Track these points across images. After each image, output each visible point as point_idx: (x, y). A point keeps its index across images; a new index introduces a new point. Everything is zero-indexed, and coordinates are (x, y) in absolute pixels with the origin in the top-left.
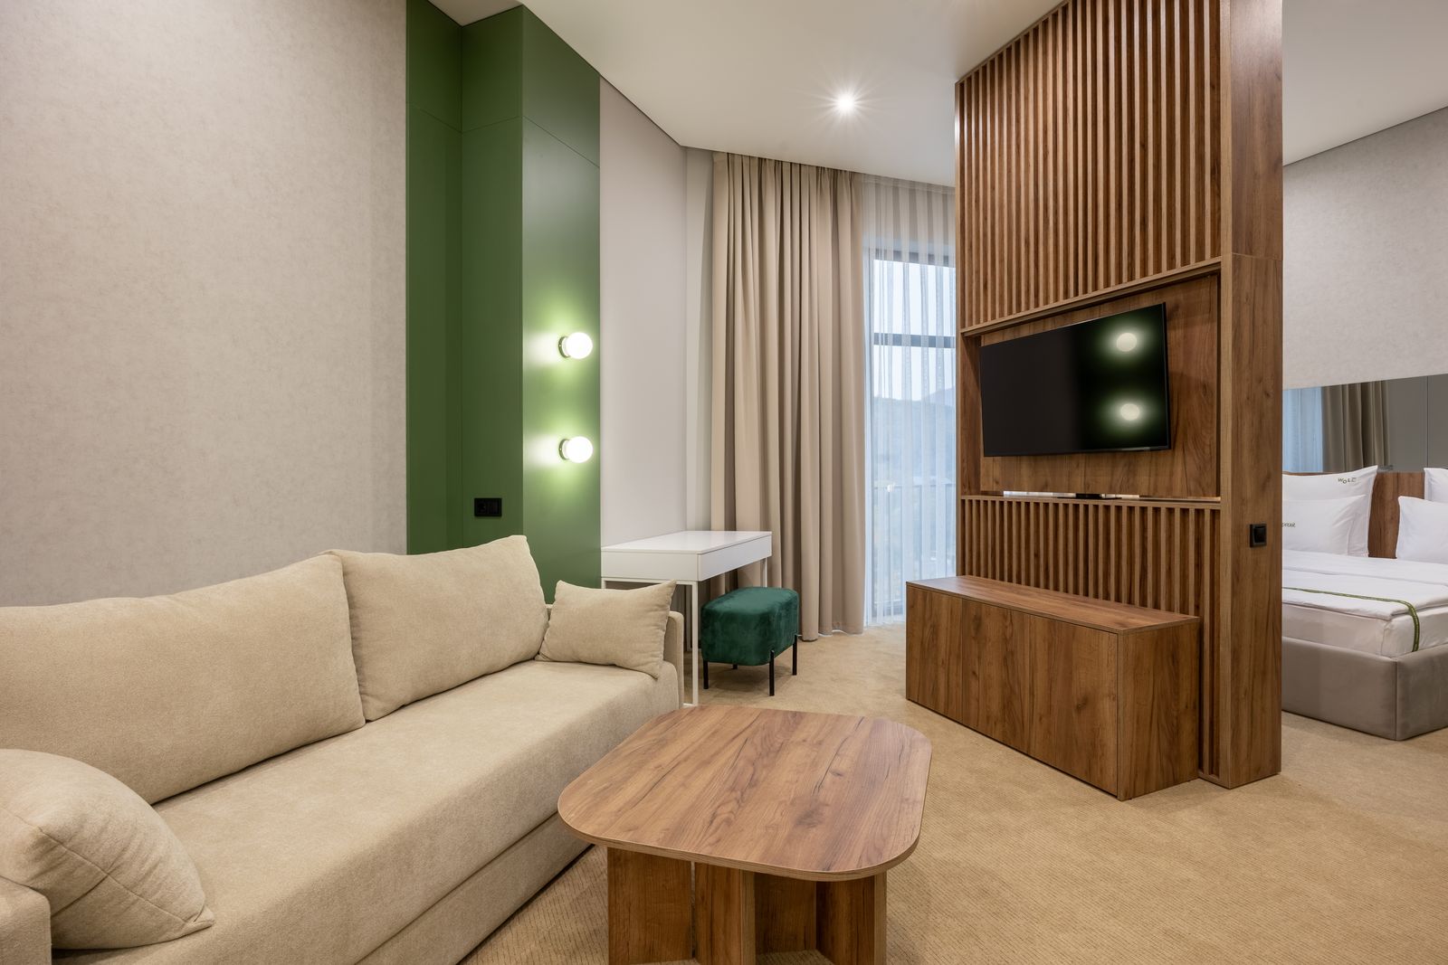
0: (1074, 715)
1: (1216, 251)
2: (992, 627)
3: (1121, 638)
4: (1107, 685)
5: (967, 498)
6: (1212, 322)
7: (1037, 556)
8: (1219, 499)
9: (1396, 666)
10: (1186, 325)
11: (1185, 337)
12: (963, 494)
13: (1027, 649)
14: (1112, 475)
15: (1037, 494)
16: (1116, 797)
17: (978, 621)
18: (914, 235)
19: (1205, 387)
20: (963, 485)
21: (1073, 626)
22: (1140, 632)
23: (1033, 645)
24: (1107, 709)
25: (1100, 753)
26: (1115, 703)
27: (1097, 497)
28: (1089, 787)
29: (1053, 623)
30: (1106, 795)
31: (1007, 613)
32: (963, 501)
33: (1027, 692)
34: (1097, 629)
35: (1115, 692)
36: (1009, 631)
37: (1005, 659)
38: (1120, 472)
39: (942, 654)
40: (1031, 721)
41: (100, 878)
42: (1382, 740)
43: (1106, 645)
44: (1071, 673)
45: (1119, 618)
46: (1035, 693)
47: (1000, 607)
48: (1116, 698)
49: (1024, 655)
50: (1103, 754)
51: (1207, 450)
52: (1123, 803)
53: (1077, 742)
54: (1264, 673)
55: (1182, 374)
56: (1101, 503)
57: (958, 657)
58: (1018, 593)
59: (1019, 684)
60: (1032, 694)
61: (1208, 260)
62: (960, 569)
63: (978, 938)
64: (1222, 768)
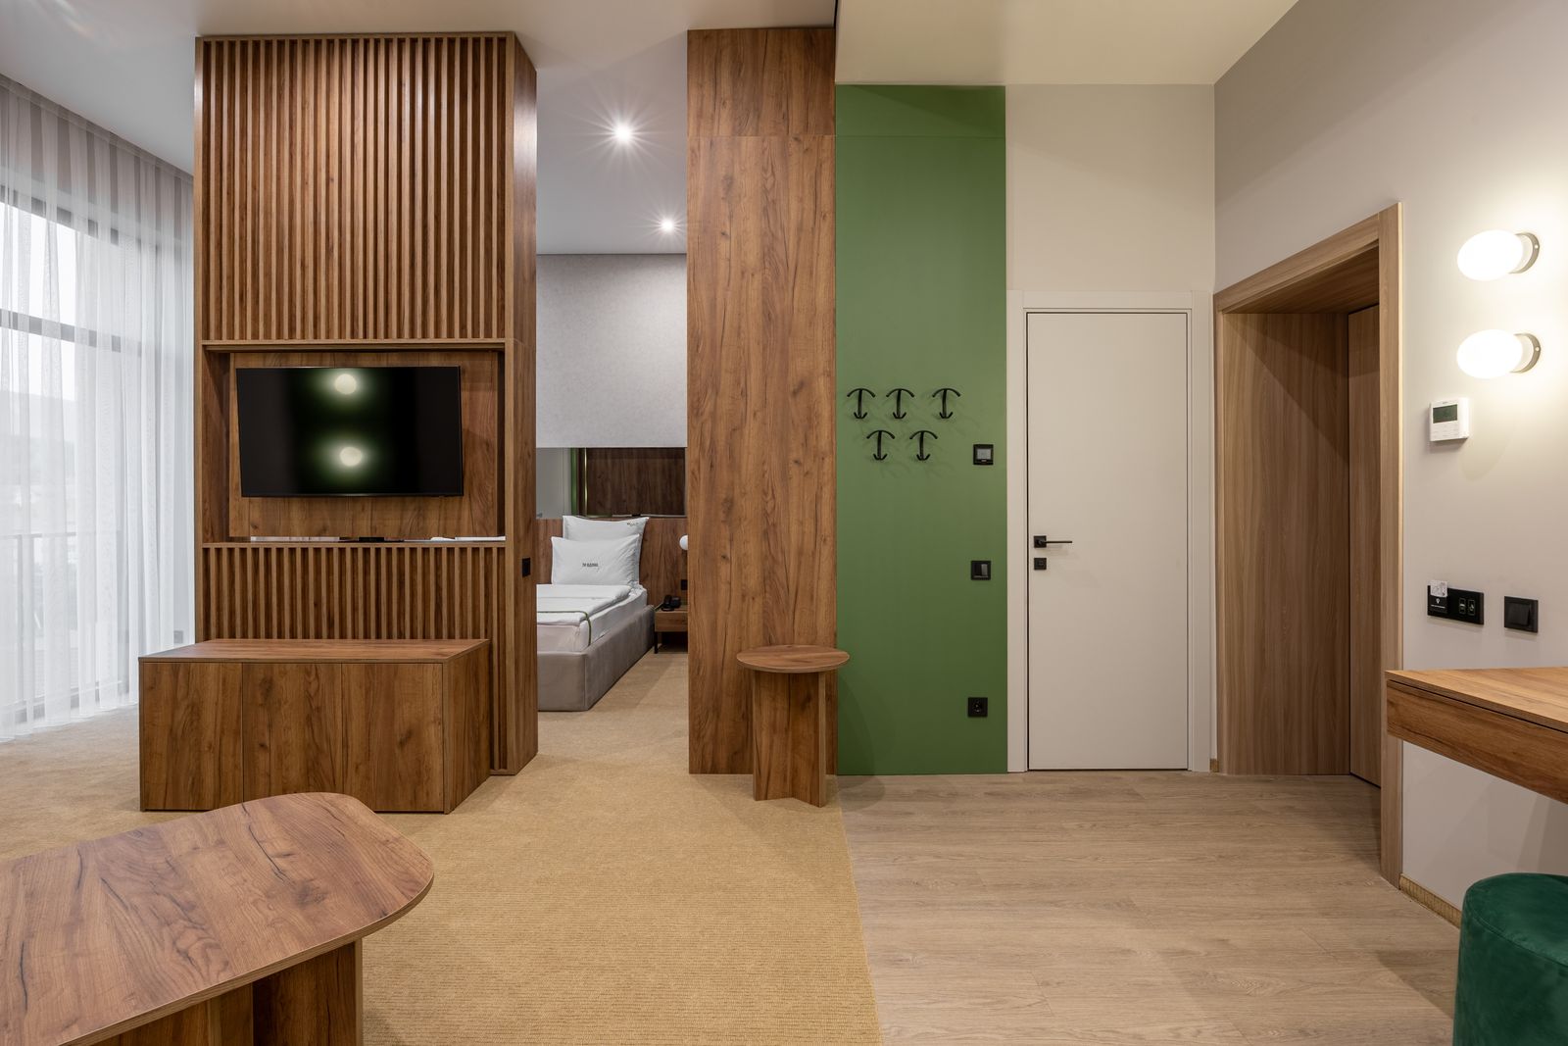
0: (397, 751)
1: (501, 333)
2: (289, 688)
3: (445, 666)
4: (432, 712)
5: (212, 546)
6: (494, 390)
7: (317, 604)
8: (503, 538)
9: (584, 657)
10: (472, 389)
11: (471, 399)
12: (206, 540)
13: (338, 699)
14: (402, 519)
15: (317, 539)
16: (442, 813)
17: (268, 686)
18: (65, 183)
19: (487, 445)
20: (205, 531)
21: (394, 665)
22: (456, 658)
23: (346, 692)
24: (432, 735)
25: (425, 779)
26: (440, 727)
27: (381, 540)
28: (415, 815)
29: (370, 666)
30: (434, 815)
31: (308, 667)
32: (206, 551)
33: (339, 745)
34: (421, 663)
35: (440, 716)
36: (314, 686)
37: (309, 719)
38: (410, 517)
39: (209, 735)
40: (345, 774)
42: (579, 713)
43: (430, 675)
44: (393, 711)
45: (434, 650)
46: (350, 744)
47: (298, 662)
48: (442, 722)
49: (335, 707)
50: (429, 778)
51: (490, 498)
52: (450, 815)
53: (400, 776)
54: (530, 676)
55: (468, 431)
56: (383, 546)
57: (237, 733)
58: (306, 647)
59: (328, 740)
60: (345, 745)
61: (494, 339)
62: (201, 633)
63: (411, 966)
64: (509, 760)
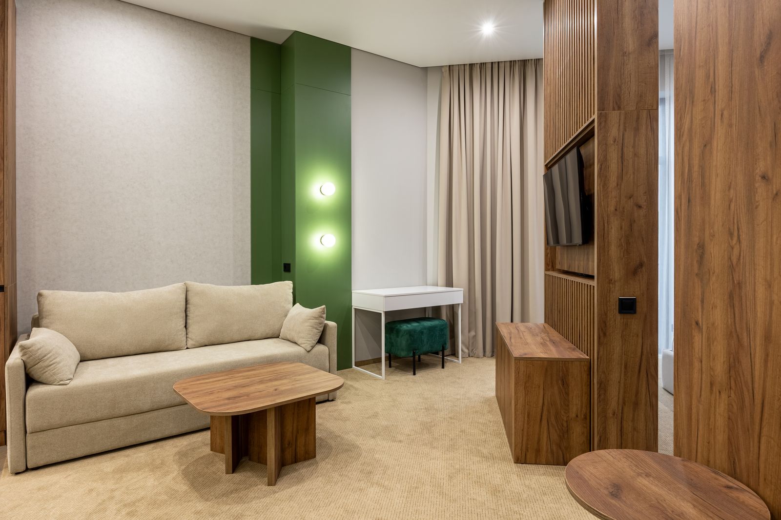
41: (37, 362)
